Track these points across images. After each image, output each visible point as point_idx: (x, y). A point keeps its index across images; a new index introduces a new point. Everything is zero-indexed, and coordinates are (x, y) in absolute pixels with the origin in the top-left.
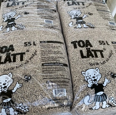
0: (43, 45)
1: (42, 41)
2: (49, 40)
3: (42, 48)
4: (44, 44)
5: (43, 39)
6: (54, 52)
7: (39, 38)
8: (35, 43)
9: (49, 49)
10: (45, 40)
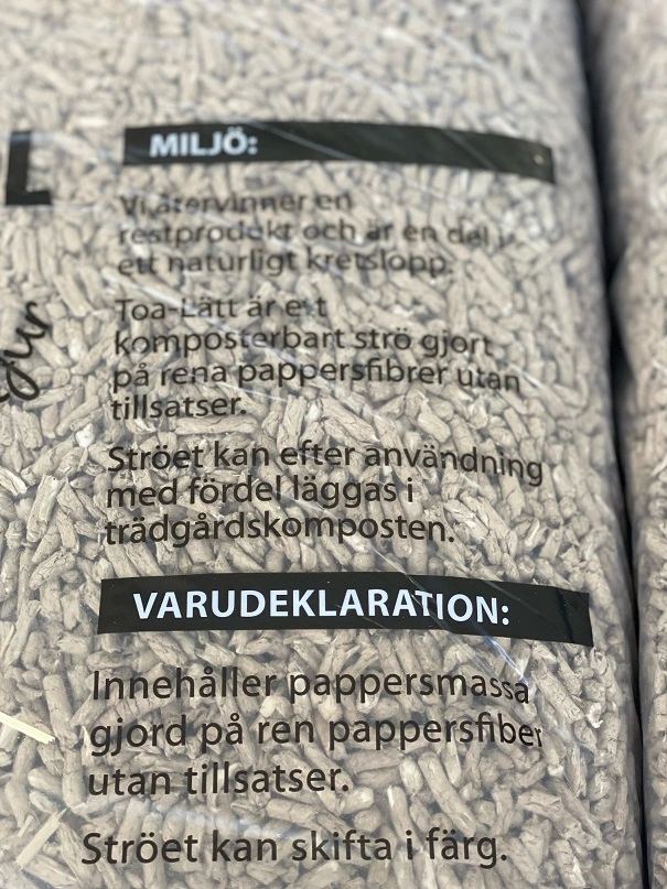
0: (172, 202)
1: (165, 130)
2: (284, 110)
3: (146, 266)
4: (192, 183)
5: (189, 81)
6: (367, 338)
7: (125, 64)
8: (38, 158)
9: (265, 291)
10: (211, 110)
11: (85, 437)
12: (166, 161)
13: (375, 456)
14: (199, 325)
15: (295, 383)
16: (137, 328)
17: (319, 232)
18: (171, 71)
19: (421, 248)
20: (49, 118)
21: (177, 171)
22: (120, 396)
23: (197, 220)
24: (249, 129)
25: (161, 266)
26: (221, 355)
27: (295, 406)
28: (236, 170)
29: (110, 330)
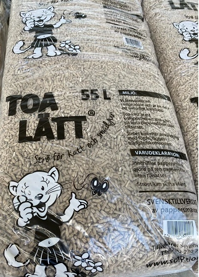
0: (127, 101)
4: (129, 98)
5: (126, 85)
6: (156, 120)
7: (116, 82)
8: (107, 93)
9: (142, 112)
10: (129, 88)
11: (123, 131)
12: (125, 95)
13: (161, 135)
14: (134, 116)
15: (149, 125)
16: (126, 117)
17: (147, 105)
18: (123, 83)
19: (160, 108)
20: (107, 88)
21: (127, 96)
22: (126, 125)
23: (131, 103)
24: (135, 91)
25: (128, 108)
26: (138, 120)
27: (150, 128)
28: (134, 96)
29: (123, 117)
